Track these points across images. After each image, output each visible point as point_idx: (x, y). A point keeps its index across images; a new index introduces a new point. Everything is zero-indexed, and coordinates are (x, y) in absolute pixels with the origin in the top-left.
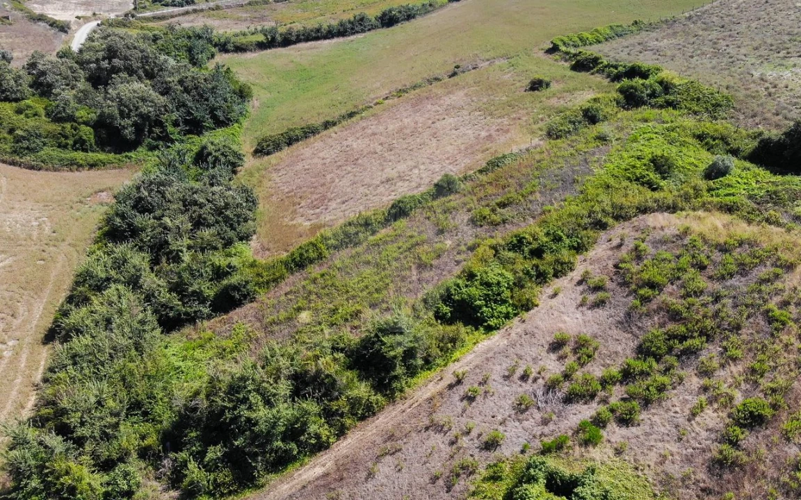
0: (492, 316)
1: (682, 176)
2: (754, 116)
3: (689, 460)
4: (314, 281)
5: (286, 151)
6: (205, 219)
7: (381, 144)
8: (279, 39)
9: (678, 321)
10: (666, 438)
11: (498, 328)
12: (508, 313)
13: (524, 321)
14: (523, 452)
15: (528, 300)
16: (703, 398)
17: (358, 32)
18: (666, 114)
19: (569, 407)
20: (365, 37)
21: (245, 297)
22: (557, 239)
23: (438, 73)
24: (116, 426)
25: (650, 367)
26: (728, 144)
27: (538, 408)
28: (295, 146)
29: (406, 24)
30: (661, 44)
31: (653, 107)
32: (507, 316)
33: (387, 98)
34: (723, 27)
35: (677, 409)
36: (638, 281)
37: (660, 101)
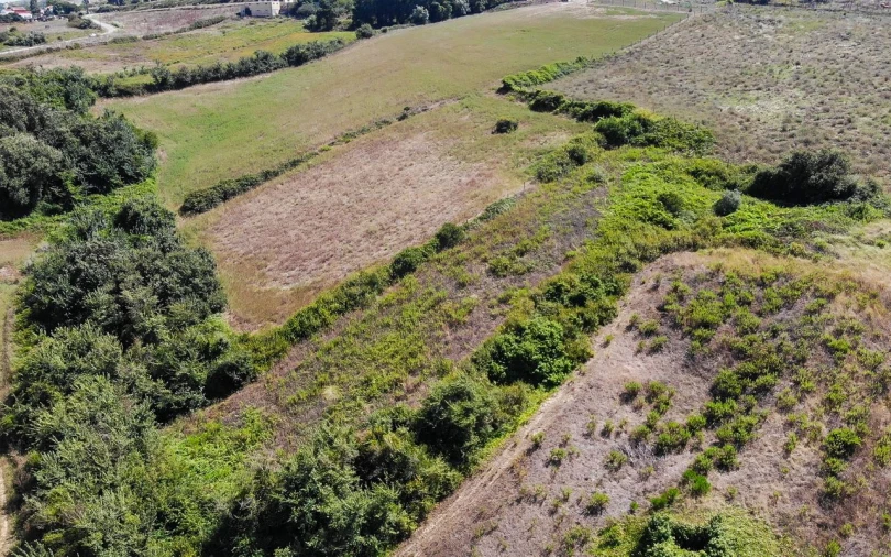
0: (551, 372)
1: (692, 214)
2: (738, 150)
3: (798, 497)
4: (328, 351)
5: (222, 207)
6: (172, 289)
7: (346, 194)
8: (171, 80)
9: (743, 359)
10: (769, 478)
11: (559, 384)
12: (566, 366)
13: (584, 374)
14: (632, 512)
15: (583, 351)
16: (791, 433)
17: (262, 72)
18: (651, 151)
19: (662, 459)
20: (273, 78)
21: (244, 377)
22: (595, 285)
23: (384, 116)
24: (143, 544)
25: (732, 408)
26: (724, 179)
27: (632, 464)
28: (233, 201)
29: (316, 62)
30: (612, 81)
31: (634, 145)
32: (566, 370)
33: (333, 143)
34: (668, 62)
35: (771, 448)
36: (691, 322)
37: (641, 138)
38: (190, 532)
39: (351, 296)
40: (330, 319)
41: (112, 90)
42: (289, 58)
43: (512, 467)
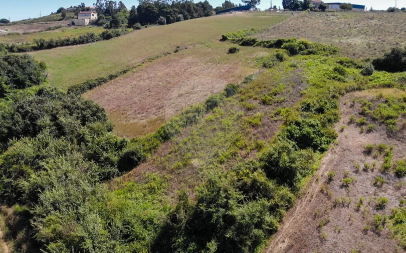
0: (321, 143)
1: (351, 76)
5: (90, 92)
8: (45, 45)
11: (327, 150)
12: (327, 141)
13: (337, 145)
14: (400, 205)
15: (333, 134)
17: (91, 42)
18: (312, 56)
20: (96, 45)
21: (139, 159)
23: (166, 51)
27: (387, 183)
28: (95, 89)
31: (302, 54)
32: (328, 143)
33: (143, 63)
36: (382, 117)
37: (305, 51)
38: (140, 239)
39: (188, 118)
40: (180, 129)
41: (15, 49)
42: (103, 36)
43: (322, 191)
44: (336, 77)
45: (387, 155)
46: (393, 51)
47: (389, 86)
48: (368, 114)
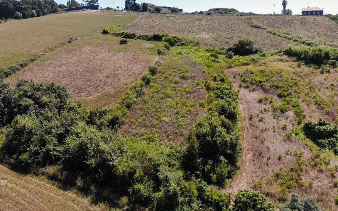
0: (235, 99)
1: (221, 59)
13: (240, 99)
14: (293, 126)
18: (186, 47)
19: (285, 114)
23: (59, 42)
28: (11, 76)
31: (178, 46)
33: (45, 52)
36: (257, 82)
37: (179, 43)
44: (215, 60)
45: (271, 102)
46: (240, 42)
47: (247, 64)
48: (247, 81)
